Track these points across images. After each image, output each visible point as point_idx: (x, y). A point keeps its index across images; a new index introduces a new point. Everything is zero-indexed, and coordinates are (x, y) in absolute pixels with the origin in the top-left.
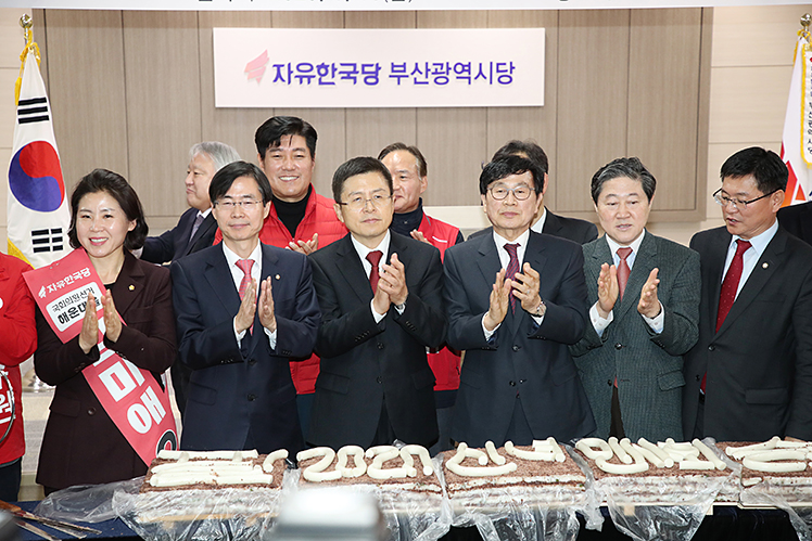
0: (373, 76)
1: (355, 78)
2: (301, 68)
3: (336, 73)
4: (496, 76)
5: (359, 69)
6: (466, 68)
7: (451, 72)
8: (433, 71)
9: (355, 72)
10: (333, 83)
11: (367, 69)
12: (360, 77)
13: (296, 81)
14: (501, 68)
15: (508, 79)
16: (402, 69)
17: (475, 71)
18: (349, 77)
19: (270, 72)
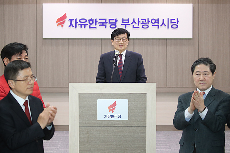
0: (114, 24)
1: (106, 26)
2: (81, 21)
3: (97, 23)
4: (170, 25)
5: (108, 21)
6: (157, 21)
7: (150, 23)
8: (142, 22)
9: (106, 22)
10: (96, 28)
11: (111, 21)
12: (108, 25)
13: (78, 27)
14: (173, 21)
15: (176, 26)
16: (127, 21)
17: (161, 22)
18: (103, 25)
19: (67, 23)
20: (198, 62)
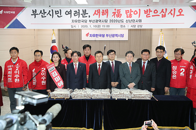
0: (104, 36)
7: (115, 35)
8: (112, 35)
10: (98, 37)
12: (102, 36)
13: (93, 37)
14: (122, 35)
16: (108, 35)
17: (118, 35)
19: (89, 35)
20: (128, 52)
